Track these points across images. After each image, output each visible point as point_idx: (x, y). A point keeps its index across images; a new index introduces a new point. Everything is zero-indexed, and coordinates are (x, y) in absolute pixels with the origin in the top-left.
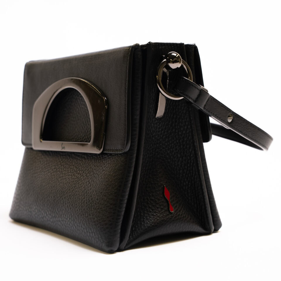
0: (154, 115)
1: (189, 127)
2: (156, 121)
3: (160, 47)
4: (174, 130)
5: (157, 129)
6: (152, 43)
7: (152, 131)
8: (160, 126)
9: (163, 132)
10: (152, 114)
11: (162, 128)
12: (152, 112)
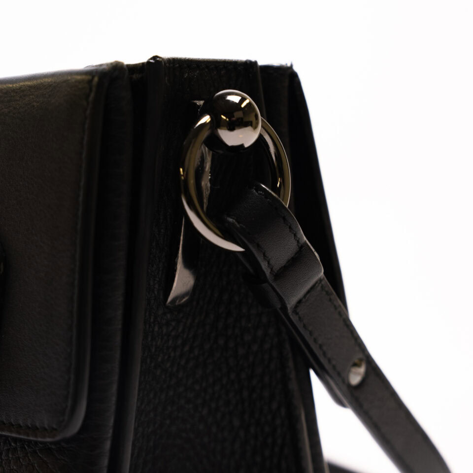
0: (161, 297)
1: (271, 331)
2: (169, 316)
3: (187, 75)
4: (221, 342)
5: (170, 342)
6: (163, 59)
7: (153, 350)
8: (180, 329)
9: (186, 348)
10: (156, 292)
11: (185, 336)
12: (157, 286)
